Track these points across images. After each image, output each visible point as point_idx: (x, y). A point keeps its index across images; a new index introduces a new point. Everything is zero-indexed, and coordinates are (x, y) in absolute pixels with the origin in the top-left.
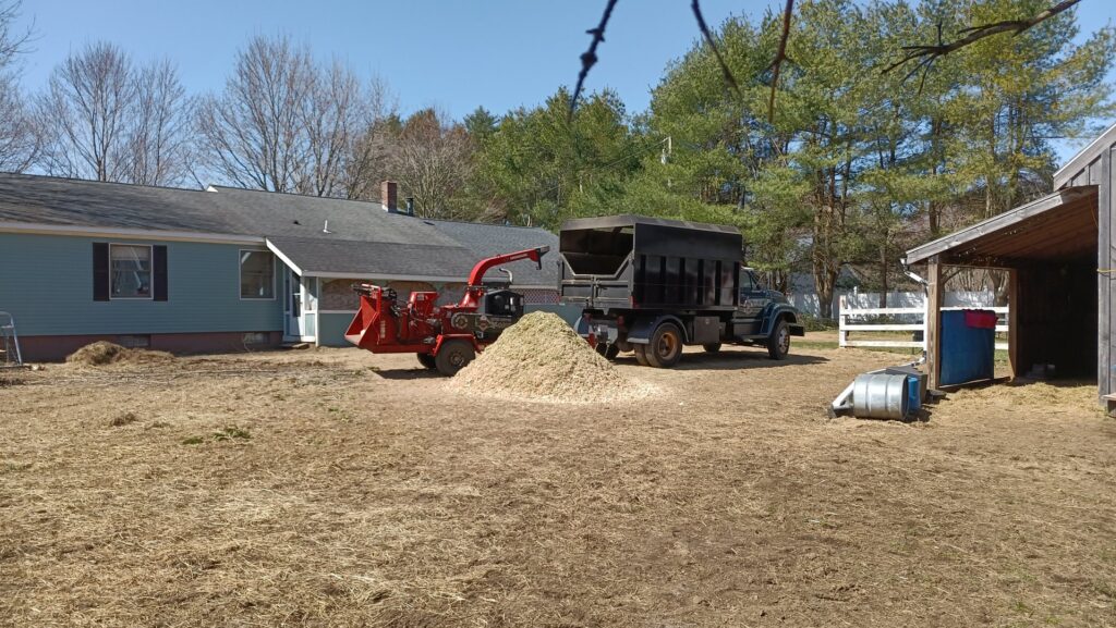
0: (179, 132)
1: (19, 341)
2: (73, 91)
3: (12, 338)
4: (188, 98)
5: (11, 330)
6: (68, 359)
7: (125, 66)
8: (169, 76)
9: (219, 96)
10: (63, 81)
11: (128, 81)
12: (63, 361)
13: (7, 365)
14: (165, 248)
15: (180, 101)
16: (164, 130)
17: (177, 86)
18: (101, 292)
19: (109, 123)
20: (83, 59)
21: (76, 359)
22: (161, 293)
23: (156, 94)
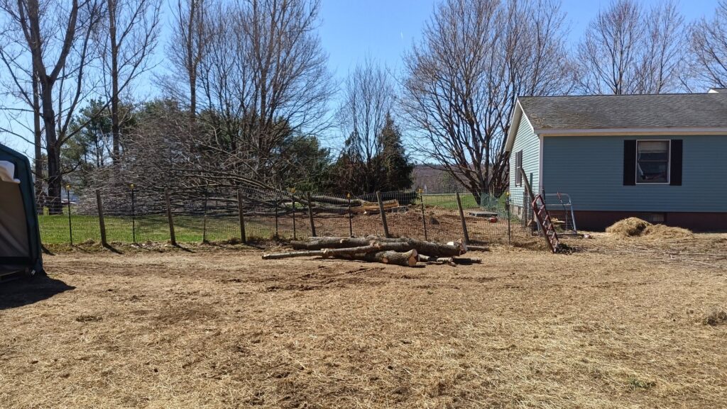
0: (678, 53)
1: (574, 214)
2: (600, 36)
3: (570, 212)
4: (687, 25)
5: (569, 207)
6: (607, 229)
7: (638, 11)
8: (672, 11)
9: (709, 20)
10: (595, 31)
11: (640, 21)
12: (604, 231)
13: (566, 232)
14: (681, 141)
15: (681, 28)
16: (667, 53)
17: (678, 17)
18: (629, 179)
19: (625, 55)
20: (608, 12)
21: (614, 231)
22: (677, 180)
23: (662, 27)
